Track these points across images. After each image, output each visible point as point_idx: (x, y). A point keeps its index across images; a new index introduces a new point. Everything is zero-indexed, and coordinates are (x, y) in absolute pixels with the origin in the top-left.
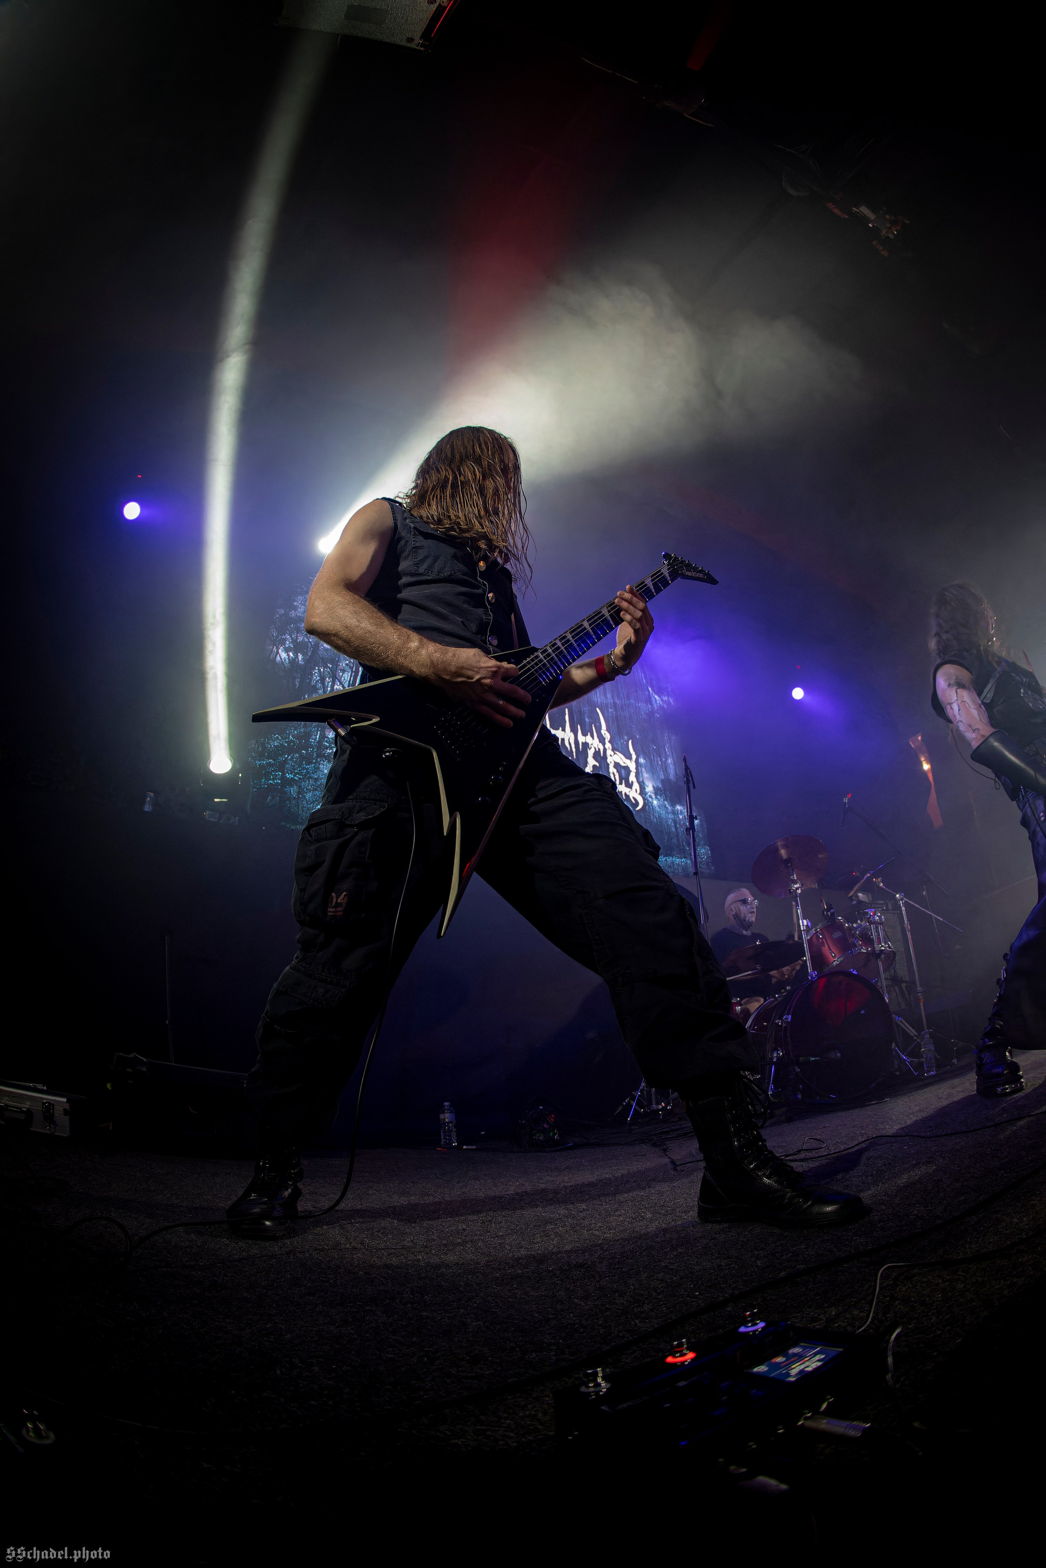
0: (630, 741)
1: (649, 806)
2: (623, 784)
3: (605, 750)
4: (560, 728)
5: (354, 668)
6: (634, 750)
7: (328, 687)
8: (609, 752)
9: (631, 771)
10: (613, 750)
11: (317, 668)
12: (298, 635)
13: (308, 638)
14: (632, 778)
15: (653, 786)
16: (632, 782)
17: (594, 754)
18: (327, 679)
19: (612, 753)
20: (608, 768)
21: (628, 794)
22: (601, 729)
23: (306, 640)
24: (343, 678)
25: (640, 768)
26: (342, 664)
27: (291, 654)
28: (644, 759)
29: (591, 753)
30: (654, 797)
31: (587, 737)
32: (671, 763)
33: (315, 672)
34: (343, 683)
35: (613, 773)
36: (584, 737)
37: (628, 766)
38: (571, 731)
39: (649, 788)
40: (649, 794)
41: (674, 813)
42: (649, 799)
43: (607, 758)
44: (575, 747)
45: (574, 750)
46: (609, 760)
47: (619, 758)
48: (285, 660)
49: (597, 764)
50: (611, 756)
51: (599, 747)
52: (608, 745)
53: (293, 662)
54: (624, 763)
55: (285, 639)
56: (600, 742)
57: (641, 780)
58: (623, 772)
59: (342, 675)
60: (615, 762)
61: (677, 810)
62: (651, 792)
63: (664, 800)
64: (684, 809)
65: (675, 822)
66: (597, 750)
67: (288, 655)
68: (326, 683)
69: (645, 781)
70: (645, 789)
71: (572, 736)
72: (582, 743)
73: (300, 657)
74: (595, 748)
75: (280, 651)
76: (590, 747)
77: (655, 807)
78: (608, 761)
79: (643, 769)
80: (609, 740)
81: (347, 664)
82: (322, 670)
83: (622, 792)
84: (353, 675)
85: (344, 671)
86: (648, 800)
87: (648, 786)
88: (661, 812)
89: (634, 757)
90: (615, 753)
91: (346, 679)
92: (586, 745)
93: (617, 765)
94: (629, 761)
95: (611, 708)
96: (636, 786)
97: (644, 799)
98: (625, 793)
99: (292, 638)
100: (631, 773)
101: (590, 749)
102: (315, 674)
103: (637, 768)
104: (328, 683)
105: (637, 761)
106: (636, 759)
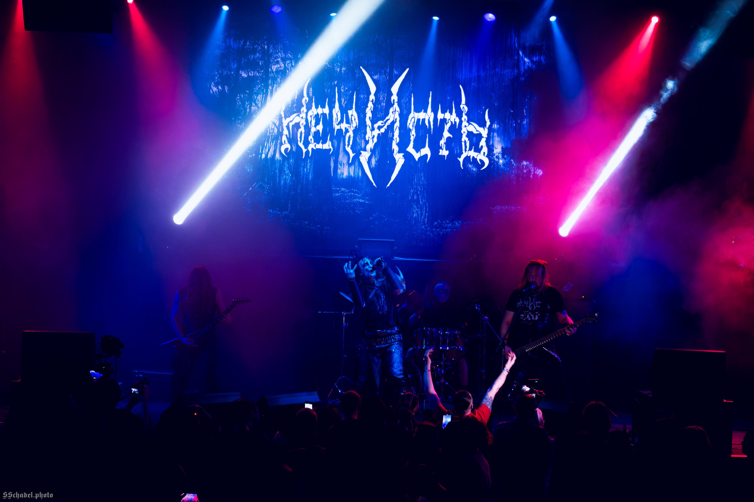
0: (487, 110)
1: (494, 166)
2: (473, 150)
3: (461, 122)
4: (423, 110)
5: (265, 90)
6: (489, 118)
7: (247, 109)
8: (465, 123)
9: (483, 137)
10: (468, 122)
11: (238, 95)
12: (223, 70)
13: (230, 71)
14: (483, 143)
15: (502, 148)
16: (482, 147)
17: (450, 128)
18: (246, 103)
19: (467, 124)
20: (462, 137)
21: (476, 157)
22: (461, 104)
23: (229, 73)
24: (257, 100)
25: (492, 134)
26: (256, 89)
27: (220, 87)
28: (498, 124)
29: (447, 127)
30: (500, 156)
31: (446, 114)
32: (527, 123)
33: (238, 99)
34: (258, 104)
35: (465, 142)
36: (443, 115)
37: (480, 133)
38: (432, 111)
39: (498, 150)
40: (496, 155)
41: (518, 168)
42: (496, 159)
43: (461, 129)
44: (433, 125)
45: (432, 127)
46: (464, 131)
47: (474, 128)
48: (216, 92)
49: (451, 136)
50: (465, 126)
51: (456, 121)
52: (465, 117)
53: (222, 93)
54: (477, 131)
55: (215, 75)
56: (457, 116)
57: (491, 143)
58: (474, 139)
59: (256, 98)
60: (468, 131)
61: (523, 165)
62: (498, 153)
63: (511, 159)
64: (530, 164)
65: (518, 176)
66: (453, 124)
67: (218, 88)
68: (246, 106)
69: (494, 144)
70: (493, 151)
71: (433, 114)
72: (441, 119)
73: (226, 88)
74: (452, 122)
75: (212, 86)
76: (447, 122)
77: (500, 165)
78: (462, 132)
79: (495, 134)
80: (466, 113)
81: (259, 88)
82: (242, 96)
83: (470, 156)
84: (264, 96)
85: (257, 94)
86: (494, 160)
87: (496, 148)
88: (506, 169)
89: (488, 123)
90: (469, 124)
91: (259, 100)
92: (444, 121)
93: (470, 134)
94: (482, 128)
95: (474, 82)
96: (485, 150)
97: (490, 160)
98: (473, 157)
99: (219, 74)
100: (483, 139)
101: (446, 124)
102: (237, 100)
103: (488, 135)
104: (247, 105)
105: (490, 129)
106: (489, 125)
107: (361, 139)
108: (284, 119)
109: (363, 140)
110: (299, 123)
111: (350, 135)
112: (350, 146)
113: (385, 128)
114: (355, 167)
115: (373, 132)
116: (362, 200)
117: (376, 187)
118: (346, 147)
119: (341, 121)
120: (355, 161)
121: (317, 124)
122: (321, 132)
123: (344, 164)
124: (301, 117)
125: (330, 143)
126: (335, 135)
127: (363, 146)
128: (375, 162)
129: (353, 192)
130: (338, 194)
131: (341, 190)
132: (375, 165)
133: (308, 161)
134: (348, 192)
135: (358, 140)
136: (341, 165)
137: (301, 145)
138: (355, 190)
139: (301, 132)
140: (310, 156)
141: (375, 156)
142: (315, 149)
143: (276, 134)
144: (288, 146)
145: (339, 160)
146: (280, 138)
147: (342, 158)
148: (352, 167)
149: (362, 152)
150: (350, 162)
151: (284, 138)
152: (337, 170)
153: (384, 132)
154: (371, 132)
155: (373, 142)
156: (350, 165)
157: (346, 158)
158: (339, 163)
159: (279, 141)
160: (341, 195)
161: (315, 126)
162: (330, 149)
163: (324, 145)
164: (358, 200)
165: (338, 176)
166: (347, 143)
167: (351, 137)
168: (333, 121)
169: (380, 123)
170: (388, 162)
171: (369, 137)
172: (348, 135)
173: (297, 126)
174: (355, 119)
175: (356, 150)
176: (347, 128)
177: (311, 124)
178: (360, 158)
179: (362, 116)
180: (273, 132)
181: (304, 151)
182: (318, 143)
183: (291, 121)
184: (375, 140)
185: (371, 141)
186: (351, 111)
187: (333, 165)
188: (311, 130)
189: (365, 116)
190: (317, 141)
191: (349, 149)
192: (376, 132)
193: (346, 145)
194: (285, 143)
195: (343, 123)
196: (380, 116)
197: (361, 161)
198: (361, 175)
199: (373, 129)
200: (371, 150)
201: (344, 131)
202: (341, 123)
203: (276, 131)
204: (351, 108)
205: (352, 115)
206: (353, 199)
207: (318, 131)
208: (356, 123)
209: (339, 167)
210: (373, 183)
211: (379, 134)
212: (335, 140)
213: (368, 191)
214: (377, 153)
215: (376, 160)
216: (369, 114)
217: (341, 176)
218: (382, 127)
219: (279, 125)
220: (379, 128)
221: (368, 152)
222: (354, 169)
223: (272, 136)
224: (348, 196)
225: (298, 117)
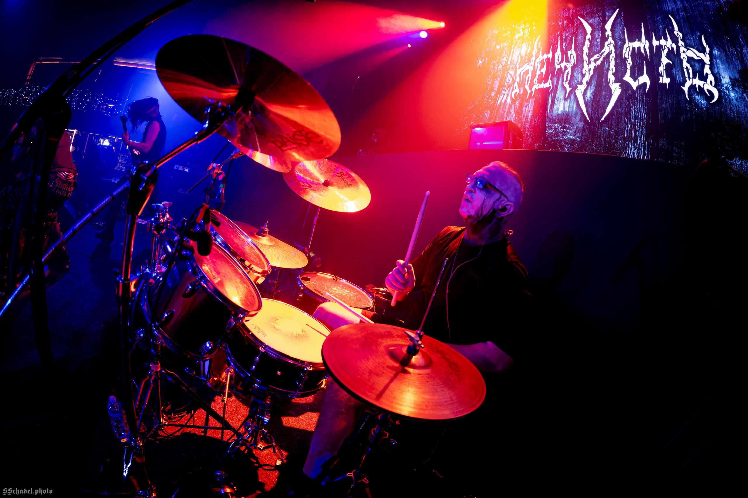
0: (702, 36)
1: (725, 99)
3: (678, 48)
6: (707, 43)
8: (683, 49)
9: (706, 63)
10: (686, 47)
14: (707, 70)
15: (730, 78)
16: (707, 74)
17: (668, 53)
19: (685, 50)
22: (674, 31)
25: (714, 60)
27: (483, 60)
28: (719, 50)
29: (664, 53)
30: (731, 89)
31: (660, 40)
35: (687, 68)
36: (658, 41)
37: (701, 58)
38: (646, 39)
39: (726, 80)
40: (726, 86)
42: (726, 91)
43: (680, 54)
44: (649, 52)
45: (649, 54)
46: (683, 56)
47: (694, 53)
48: (481, 65)
49: (670, 62)
50: (684, 52)
51: (673, 47)
52: (681, 43)
53: (484, 64)
54: (698, 57)
55: (482, 54)
56: (673, 41)
57: (716, 72)
58: (697, 65)
60: (688, 57)
62: (727, 84)
63: (742, 92)
66: (670, 49)
69: (720, 73)
70: (721, 80)
71: (647, 42)
72: (657, 46)
74: (668, 48)
75: (479, 61)
76: (663, 48)
77: (733, 100)
79: (718, 61)
80: (681, 38)
86: (724, 93)
87: (724, 78)
89: (708, 50)
90: (688, 49)
92: (660, 47)
94: (703, 54)
96: (711, 78)
99: (485, 52)
100: (706, 65)
101: (663, 50)
103: (711, 61)
105: (711, 54)
106: (710, 51)
107: (578, 73)
108: (518, 70)
109: (580, 73)
110: (528, 70)
111: (568, 72)
112: (568, 82)
113: (601, 61)
114: (570, 101)
115: (589, 65)
116: (573, 136)
117: (589, 121)
118: (564, 82)
119: (562, 61)
120: (571, 96)
121: (542, 67)
122: (544, 73)
123: (560, 99)
124: (530, 65)
125: (551, 81)
126: (556, 73)
127: (579, 80)
128: (590, 94)
129: (565, 127)
130: (551, 131)
131: (554, 126)
132: (590, 97)
133: (530, 101)
134: (561, 128)
135: (575, 75)
136: (558, 101)
137: (527, 87)
138: (567, 126)
139: (529, 77)
140: (532, 96)
141: (591, 87)
142: (537, 89)
143: (511, 82)
144: (517, 90)
145: (556, 96)
146: (513, 85)
147: (560, 94)
148: (567, 101)
149: (578, 85)
150: (566, 97)
151: (516, 85)
152: (554, 105)
153: (600, 64)
154: (588, 65)
155: (589, 74)
156: (565, 99)
157: (563, 93)
158: (557, 99)
159: (512, 88)
160: (554, 131)
161: (540, 70)
162: (550, 87)
163: (545, 84)
164: (569, 137)
165: (554, 112)
166: (565, 80)
167: (569, 73)
168: (555, 63)
169: (596, 57)
170: (604, 93)
171: (586, 71)
172: (567, 71)
173: (527, 72)
174: (573, 57)
175: (573, 85)
176: (566, 66)
177: (537, 69)
178: (576, 91)
179: (580, 53)
180: (509, 82)
181: (529, 91)
182: (541, 83)
183: (523, 70)
184: (592, 72)
185: (587, 74)
186: (571, 51)
187: (551, 102)
188: (537, 73)
189: (582, 53)
190: (540, 82)
191: (566, 85)
192: (592, 65)
193: (564, 81)
194: (516, 88)
195: (563, 62)
196: (596, 51)
197: (577, 94)
198: (576, 109)
199: (590, 63)
200: (587, 83)
201: (563, 68)
202: (562, 63)
203: (511, 81)
204: (571, 49)
205: (571, 54)
206: (564, 135)
207: (542, 73)
208: (575, 60)
209: (556, 102)
210: (586, 117)
211: (595, 67)
212: (555, 79)
213: (580, 126)
214: (593, 85)
215: (591, 92)
216: (586, 50)
217: (557, 112)
218: (598, 60)
219: (514, 76)
220: (595, 61)
221: (584, 85)
222: (569, 104)
223: (507, 85)
224: (560, 132)
225: (528, 65)
